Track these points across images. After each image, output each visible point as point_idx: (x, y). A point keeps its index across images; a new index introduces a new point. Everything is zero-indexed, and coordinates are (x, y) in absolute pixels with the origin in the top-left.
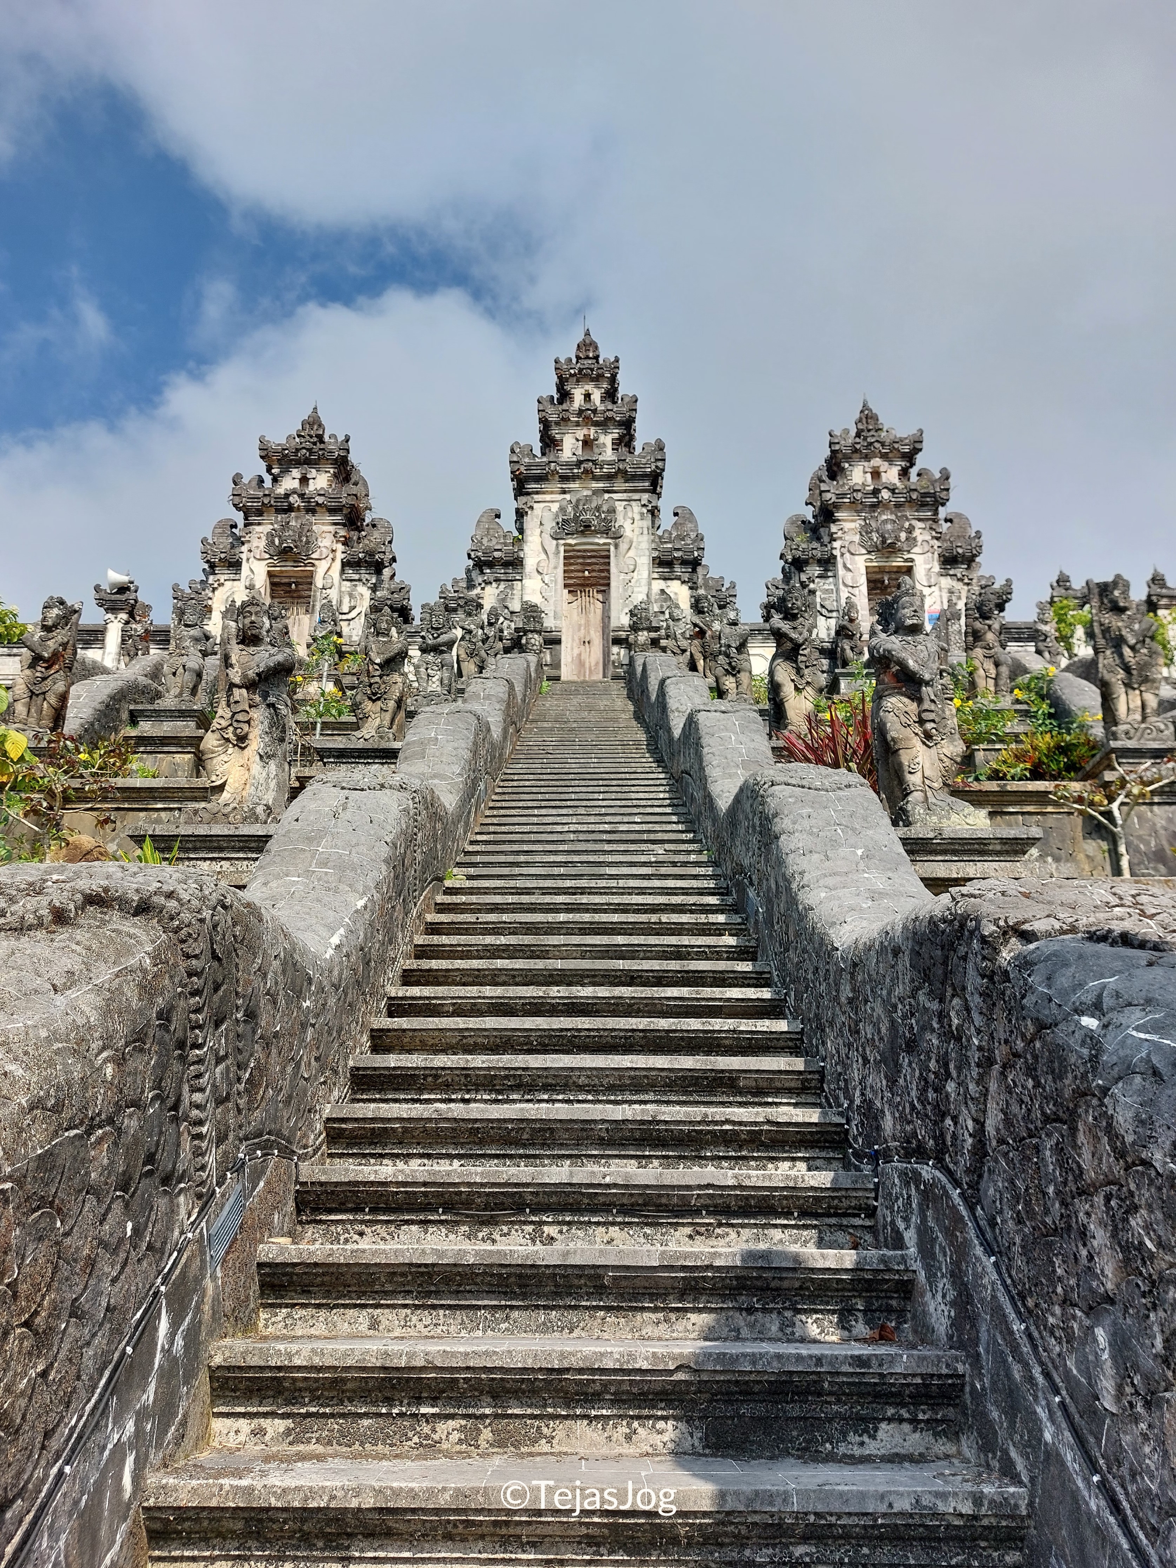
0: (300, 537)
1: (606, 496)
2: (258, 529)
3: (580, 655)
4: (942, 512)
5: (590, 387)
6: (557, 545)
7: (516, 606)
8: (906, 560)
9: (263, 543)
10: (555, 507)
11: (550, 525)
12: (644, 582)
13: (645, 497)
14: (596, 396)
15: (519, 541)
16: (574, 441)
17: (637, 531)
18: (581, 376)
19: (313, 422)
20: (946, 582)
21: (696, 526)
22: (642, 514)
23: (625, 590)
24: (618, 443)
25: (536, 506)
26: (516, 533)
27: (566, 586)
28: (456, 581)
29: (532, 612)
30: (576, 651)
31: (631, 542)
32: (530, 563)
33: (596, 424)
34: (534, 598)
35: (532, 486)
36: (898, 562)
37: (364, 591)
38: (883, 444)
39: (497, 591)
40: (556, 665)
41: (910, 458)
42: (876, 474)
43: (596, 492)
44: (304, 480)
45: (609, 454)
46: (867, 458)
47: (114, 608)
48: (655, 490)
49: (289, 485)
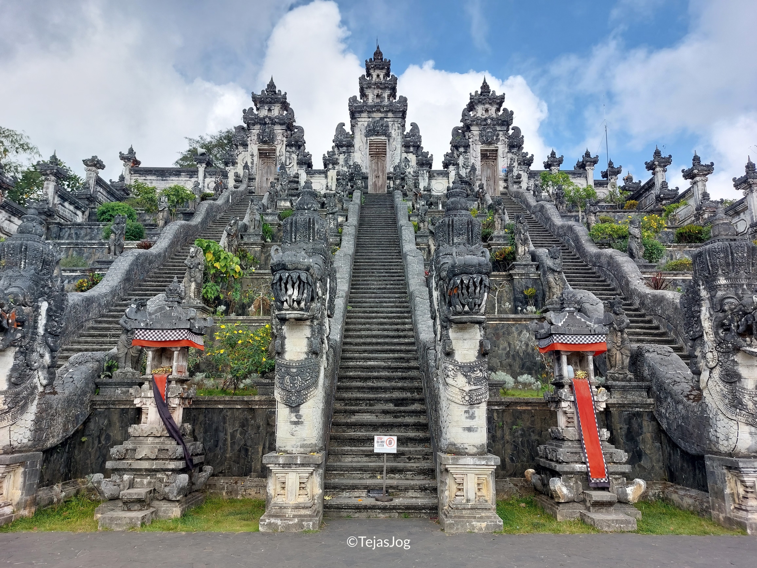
0: (270, 135)
1: (385, 120)
2: (254, 131)
3: (375, 182)
4: (511, 127)
5: (378, 72)
6: (367, 140)
7: (351, 163)
8: (496, 147)
9: (256, 138)
10: (366, 124)
11: (364, 131)
12: (399, 155)
13: (400, 120)
14: (381, 77)
15: (352, 137)
16: (373, 95)
17: (397, 134)
18: (376, 68)
19: (271, 86)
20: (510, 155)
21: (419, 131)
22: (398, 127)
23: (392, 158)
24: (389, 97)
25: (359, 123)
26: (351, 133)
27: (370, 154)
28: (328, 153)
29: (357, 167)
30: (374, 180)
31: (394, 139)
32: (357, 145)
33: (381, 89)
34: (358, 161)
35: (357, 115)
36: (492, 147)
37: (294, 156)
38: (490, 99)
39: (344, 157)
40: (366, 187)
41: (500, 104)
42: (487, 111)
43: (382, 118)
44: (270, 110)
45: (386, 102)
46: (484, 104)
47: (200, 162)
48: (404, 117)
49: (264, 113)
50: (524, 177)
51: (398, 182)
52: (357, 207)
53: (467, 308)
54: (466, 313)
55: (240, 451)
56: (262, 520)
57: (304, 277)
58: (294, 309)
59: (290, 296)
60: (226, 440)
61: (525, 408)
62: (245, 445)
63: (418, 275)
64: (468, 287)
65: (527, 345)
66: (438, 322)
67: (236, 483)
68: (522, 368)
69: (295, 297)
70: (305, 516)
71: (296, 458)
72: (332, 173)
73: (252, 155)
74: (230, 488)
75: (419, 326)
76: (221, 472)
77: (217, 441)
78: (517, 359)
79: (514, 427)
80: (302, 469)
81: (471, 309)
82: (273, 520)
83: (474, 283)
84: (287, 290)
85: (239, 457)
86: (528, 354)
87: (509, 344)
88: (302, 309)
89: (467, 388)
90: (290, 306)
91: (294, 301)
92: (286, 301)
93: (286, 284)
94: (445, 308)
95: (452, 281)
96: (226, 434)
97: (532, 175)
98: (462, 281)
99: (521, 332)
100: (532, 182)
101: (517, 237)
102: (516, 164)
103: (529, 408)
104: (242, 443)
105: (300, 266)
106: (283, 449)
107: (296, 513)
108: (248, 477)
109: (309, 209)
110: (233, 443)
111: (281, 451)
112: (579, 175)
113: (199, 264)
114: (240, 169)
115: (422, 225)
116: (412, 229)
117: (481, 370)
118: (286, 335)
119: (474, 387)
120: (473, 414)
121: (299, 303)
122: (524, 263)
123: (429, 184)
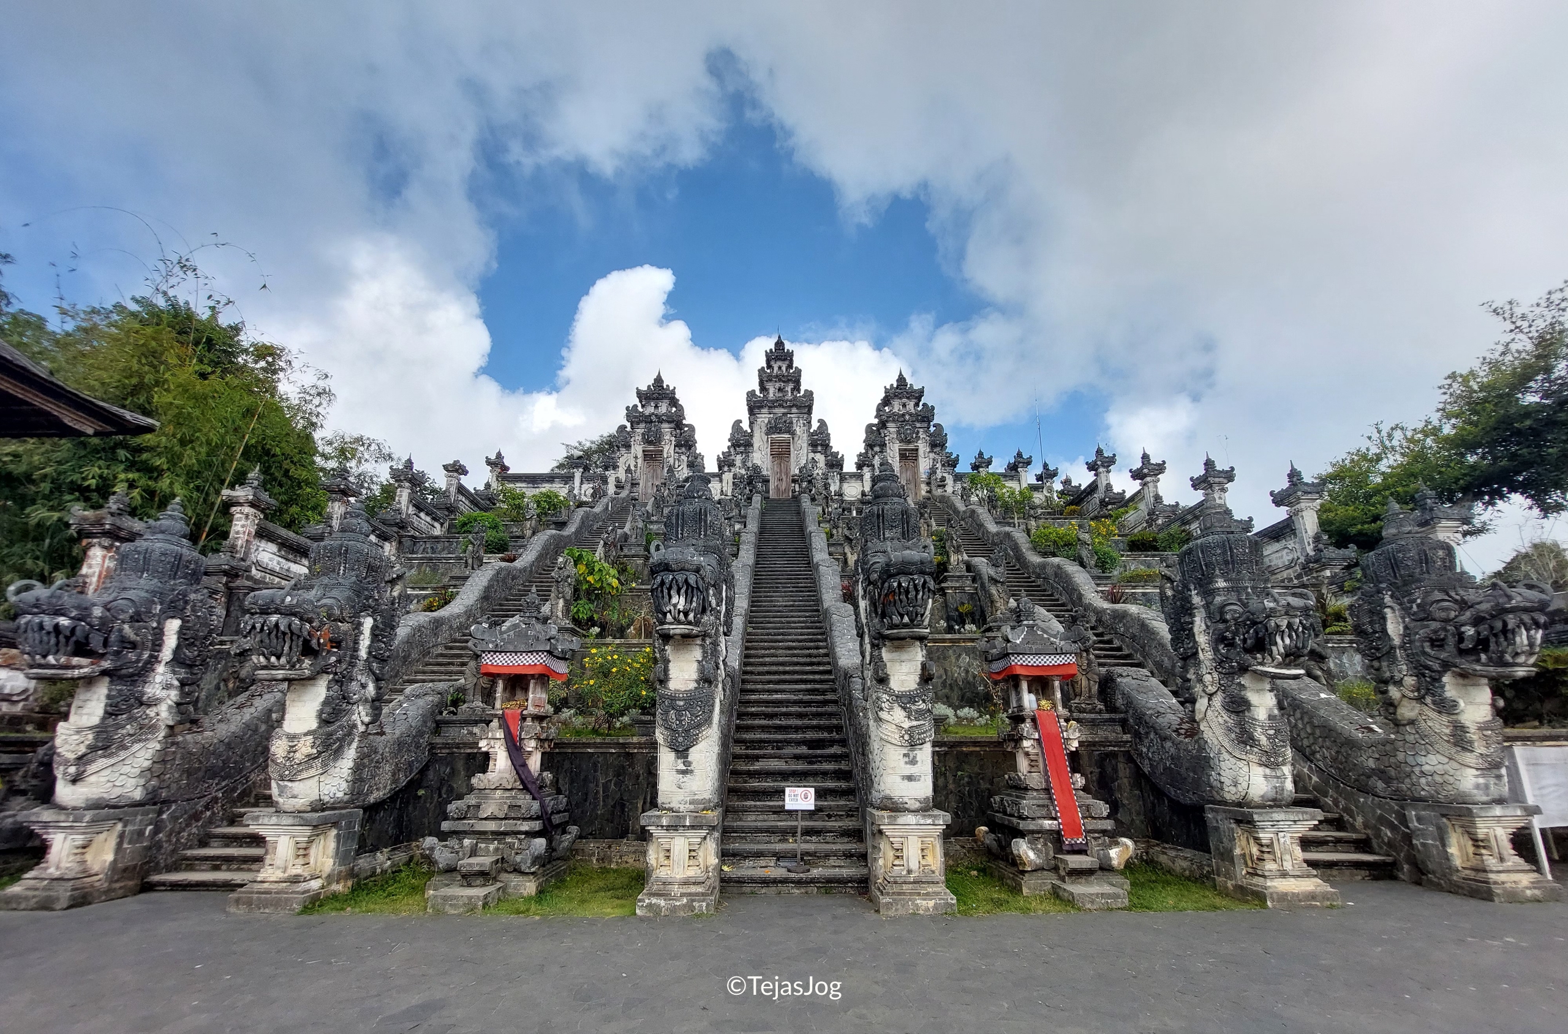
0: (656, 435)
1: (789, 415)
2: (638, 430)
3: (778, 485)
4: (932, 423)
5: (779, 363)
6: (768, 438)
7: (750, 464)
8: (916, 446)
9: (640, 438)
10: (766, 421)
11: (764, 429)
12: (805, 455)
13: (806, 416)
14: (784, 369)
15: (751, 435)
16: (774, 389)
17: (802, 432)
18: (777, 359)
19: (659, 380)
20: (932, 455)
21: (827, 428)
22: (804, 424)
23: (797, 458)
24: (793, 390)
25: (758, 420)
26: (749, 431)
27: (771, 455)
28: (723, 453)
29: (756, 469)
30: (776, 483)
31: (799, 437)
32: (756, 445)
33: (784, 382)
34: (758, 462)
35: (757, 411)
36: (911, 446)
37: (684, 457)
38: (907, 393)
39: (742, 458)
40: (768, 492)
41: (919, 399)
42: (904, 405)
43: (784, 414)
44: (656, 407)
45: (789, 396)
46: (900, 398)
47: (577, 467)
48: (810, 412)
49: (650, 410)
50: (949, 480)
51: (804, 484)
52: (757, 512)
53: (906, 619)
54: (906, 626)
55: (614, 806)
56: (640, 901)
57: (692, 579)
58: (680, 623)
59: (675, 606)
60: (597, 792)
61: (972, 749)
62: (622, 799)
63: (833, 588)
64: (907, 592)
65: (967, 672)
66: (867, 640)
67: (610, 847)
68: (962, 700)
69: (681, 607)
70: (697, 894)
71: (684, 817)
72: (728, 477)
73: (636, 457)
74: (602, 854)
75: (838, 649)
76: (591, 834)
77: (587, 794)
78: (956, 689)
79: (959, 773)
80: (690, 833)
81: (912, 620)
82: (654, 900)
83: (915, 586)
84: (670, 597)
85: (613, 813)
86: (968, 683)
87: (946, 671)
88: (690, 623)
89: (907, 724)
90: (674, 618)
91: (679, 612)
92: (670, 612)
93: (669, 589)
94: (876, 621)
95: (886, 585)
96: (597, 786)
97: (958, 478)
98: (900, 584)
99: (960, 655)
100: (959, 486)
101: (948, 544)
102: (939, 465)
103: (978, 749)
104: (618, 796)
105: (687, 566)
106: (667, 806)
107: (684, 891)
108: (625, 841)
109: (700, 497)
110: (606, 797)
111: (665, 809)
112: (1012, 478)
113: (568, 576)
114: (621, 474)
115: (834, 531)
116: (824, 536)
117: (924, 701)
118: (670, 658)
119: (915, 723)
120: (915, 757)
121: (686, 614)
122: (958, 574)
123: (841, 488)
